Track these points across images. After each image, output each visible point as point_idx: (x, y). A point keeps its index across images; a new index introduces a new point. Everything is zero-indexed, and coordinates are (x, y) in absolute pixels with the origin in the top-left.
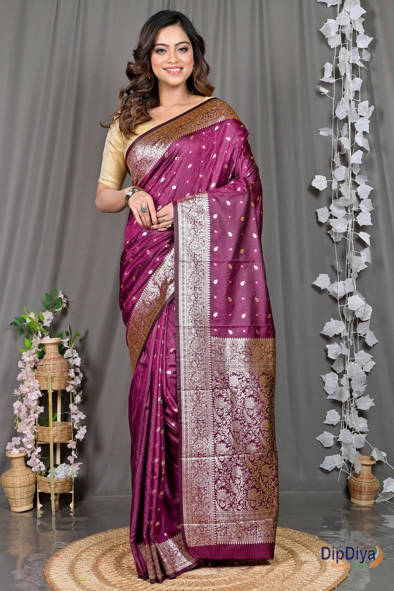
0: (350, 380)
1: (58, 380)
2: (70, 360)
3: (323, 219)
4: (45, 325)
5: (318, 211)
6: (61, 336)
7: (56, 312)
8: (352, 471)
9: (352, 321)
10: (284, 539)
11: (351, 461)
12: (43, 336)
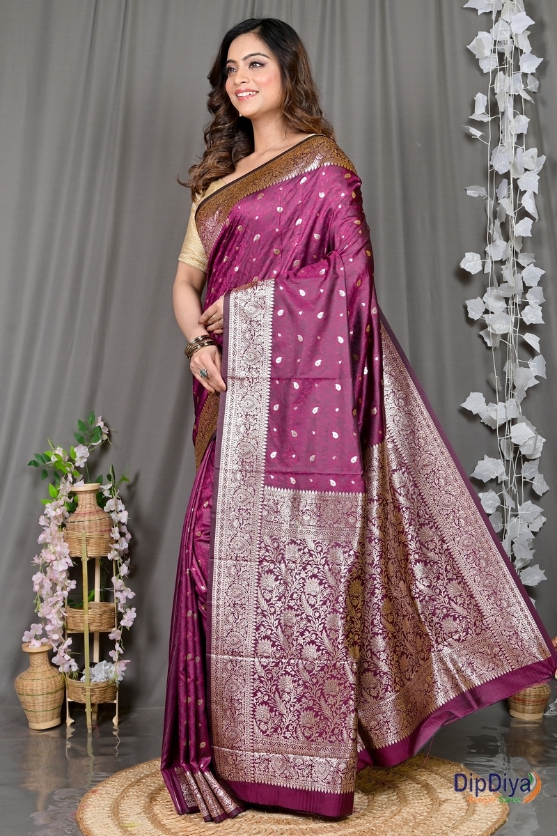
0: (512, 543)
1: (95, 543)
2: (113, 515)
3: (475, 315)
4: (77, 465)
5: (468, 303)
6: (100, 481)
7: (93, 446)
9: (514, 458)
12: (74, 481)
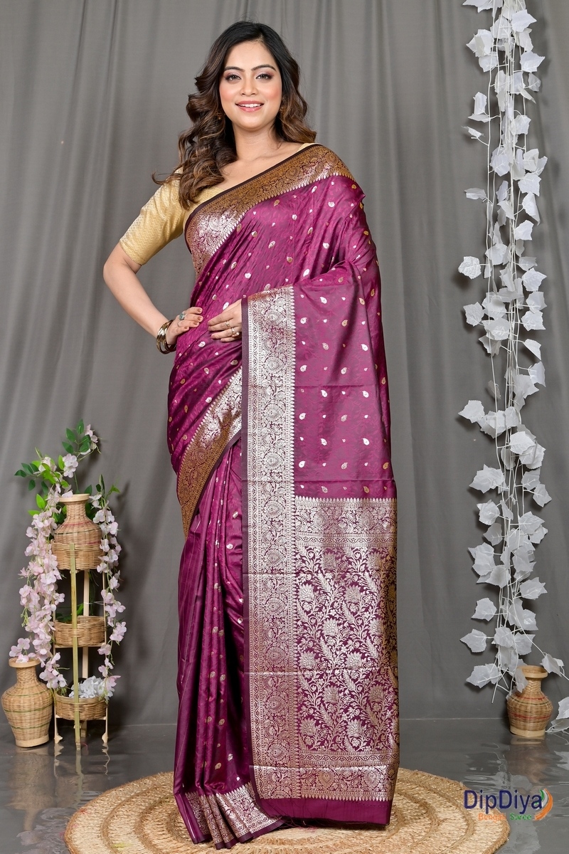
0: (512, 555)
1: (84, 555)
2: (103, 527)
3: (473, 320)
4: (65, 475)
5: (466, 308)
6: (89, 491)
7: (81, 456)
8: (513, 688)
9: (514, 468)
10: (414, 786)
11: (512, 673)
12: (63, 492)
